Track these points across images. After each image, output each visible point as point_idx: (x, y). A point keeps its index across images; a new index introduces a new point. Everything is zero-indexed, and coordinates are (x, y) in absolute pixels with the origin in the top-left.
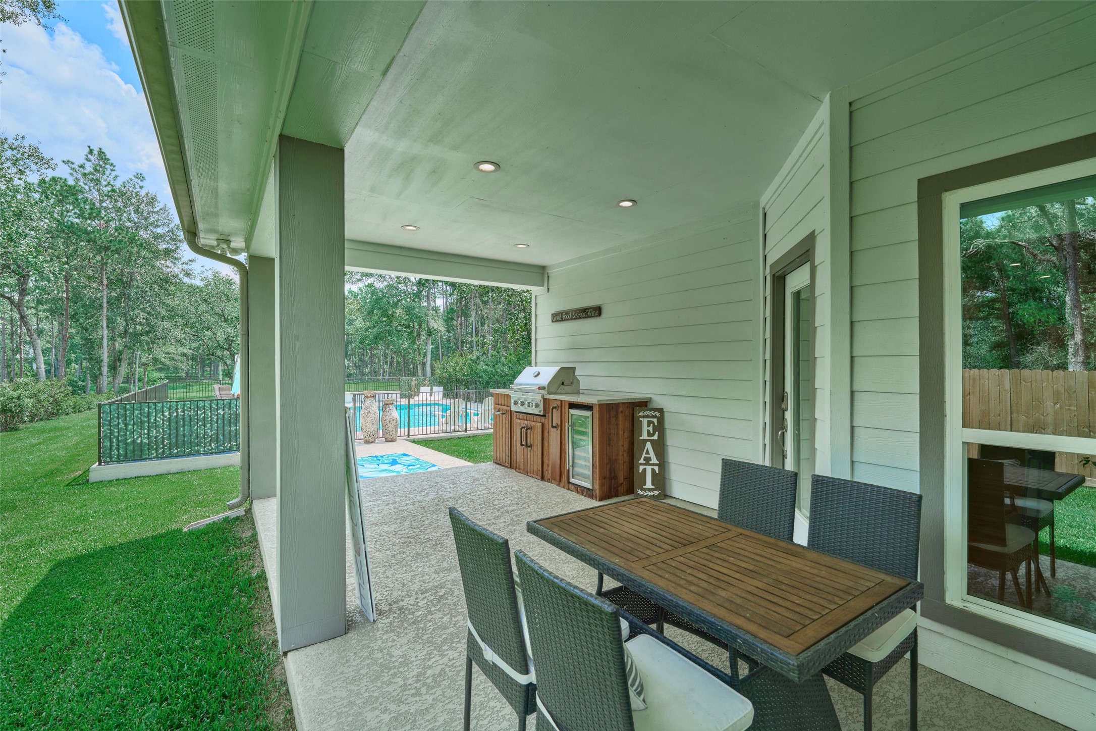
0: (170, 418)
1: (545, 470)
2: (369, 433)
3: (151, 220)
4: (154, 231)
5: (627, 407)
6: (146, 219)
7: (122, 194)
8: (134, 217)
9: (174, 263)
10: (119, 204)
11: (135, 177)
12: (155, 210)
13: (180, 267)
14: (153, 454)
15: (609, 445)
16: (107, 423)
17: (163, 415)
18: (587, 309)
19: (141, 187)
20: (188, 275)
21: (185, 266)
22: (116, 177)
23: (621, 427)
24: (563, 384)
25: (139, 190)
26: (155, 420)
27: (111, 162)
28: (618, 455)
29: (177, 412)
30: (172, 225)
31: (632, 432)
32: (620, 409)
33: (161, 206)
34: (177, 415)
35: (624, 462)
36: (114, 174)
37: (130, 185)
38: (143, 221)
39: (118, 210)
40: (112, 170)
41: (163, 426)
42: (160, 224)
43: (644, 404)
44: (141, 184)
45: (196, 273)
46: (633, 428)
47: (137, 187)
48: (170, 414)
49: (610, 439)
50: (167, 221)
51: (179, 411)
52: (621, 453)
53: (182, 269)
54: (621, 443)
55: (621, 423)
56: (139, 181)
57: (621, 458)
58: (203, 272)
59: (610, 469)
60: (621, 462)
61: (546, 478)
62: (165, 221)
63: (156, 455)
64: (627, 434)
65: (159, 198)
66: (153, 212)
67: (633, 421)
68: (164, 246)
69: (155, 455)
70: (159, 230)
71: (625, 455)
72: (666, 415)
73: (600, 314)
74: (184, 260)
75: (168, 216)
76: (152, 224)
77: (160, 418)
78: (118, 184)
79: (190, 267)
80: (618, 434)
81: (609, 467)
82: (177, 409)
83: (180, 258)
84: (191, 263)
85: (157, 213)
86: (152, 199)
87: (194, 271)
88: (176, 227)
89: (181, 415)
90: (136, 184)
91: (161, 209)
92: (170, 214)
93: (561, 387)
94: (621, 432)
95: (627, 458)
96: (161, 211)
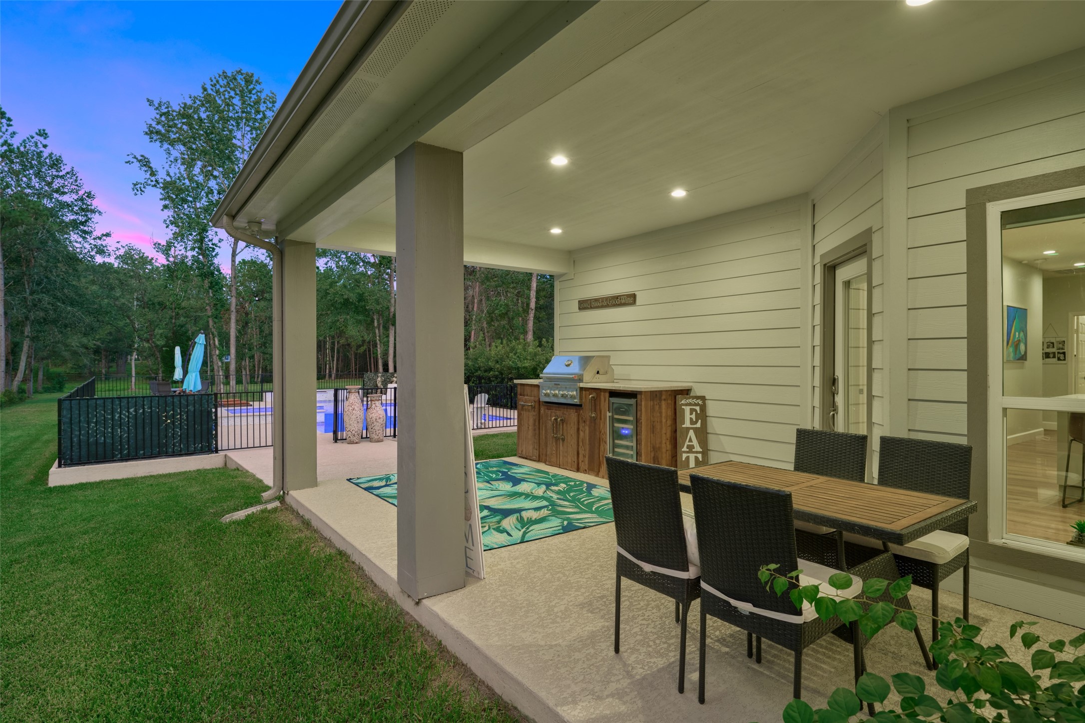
0: (136, 415)
1: (580, 461)
2: (353, 432)
3: (55, 185)
4: (59, 199)
5: (670, 395)
6: (49, 184)
7: (21, 155)
8: (35, 182)
9: (84, 238)
10: (17, 167)
11: (37, 134)
12: (61, 174)
13: (92, 242)
14: (117, 455)
15: (653, 433)
16: (67, 420)
17: (128, 412)
18: (620, 296)
19: (45, 146)
20: (101, 251)
21: (98, 241)
22: (14, 133)
23: (664, 415)
24: (598, 372)
25: (42, 149)
26: (120, 417)
27: (7, 116)
28: (661, 443)
29: (144, 409)
30: (81, 193)
31: (675, 420)
32: (664, 397)
33: (68, 169)
34: (144, 411)
35: (667, 451)
36: (11, 129)
37: (31, 144)
38: (47, 188)
39: (16, 174)
40: (9, 125)
41: (128, 424)
42: (66, 190)
43: (686, 392)
44: (45, 142)
45: (111, 250)
46: (676, 416)
47: (40, 145)
48: (136, 411)
49: (653, 427)
50: (76, 187)
51: (146, 407)
52: (664, 442)
53: (95, 245)
54: (664, 431)
55: (664, 411)
56: (41, 139)
57: (664, 445)
58: (118, 249)
59: (654, 457)
60: (664, 450)
61: (581, 469)
62: (73, 187)
63: (121, 457)
64: (669, 422)
65: (65, 159)
66: (57, 176)
67: (675, 409)
68: (72, 217)
69: (119, 456)
70: (67, 198)
71: (668, 443)
72: (708, 403)
73: (634, 303)
74: (95, 234)
75: (76, 181)
76: (57, 191)
77: (124, 415)
78: (16, 142)
79: (104, 243)
80: (661, 422)
81: (652, 455)
82: (144, 405)
83: (92, 232)
84: (104, 238)
85: (62, 177)
86: (57, 161)
87: (109, 248)
88: (86, 194)
89: (148, 412)
90: (39, 143)
91: (68, 173)
92: (79, 179)
93: (596, 377)
94: (664, 420)
95: (669, 447)
96: (68, 176)
